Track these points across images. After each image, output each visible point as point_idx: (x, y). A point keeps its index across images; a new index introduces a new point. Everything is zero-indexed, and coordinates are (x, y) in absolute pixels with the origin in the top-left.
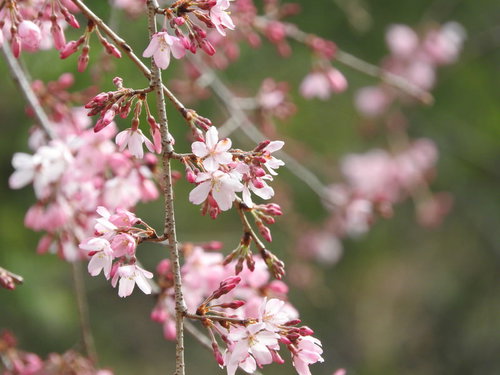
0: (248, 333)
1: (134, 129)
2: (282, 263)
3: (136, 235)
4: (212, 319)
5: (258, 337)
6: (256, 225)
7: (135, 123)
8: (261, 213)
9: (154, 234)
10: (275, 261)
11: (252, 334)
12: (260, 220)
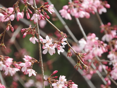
0: (57, 84)
1: (33, 37)
2: (87, 67)
3: (32, 62)
4: (51, 81)
5: (59, 85)
6: (80, 58)
7: (33, 35)
8: (82, 55)
9: (37, 62)
10: (86, 66)
11: (58, 84)
12: (81, 57)
